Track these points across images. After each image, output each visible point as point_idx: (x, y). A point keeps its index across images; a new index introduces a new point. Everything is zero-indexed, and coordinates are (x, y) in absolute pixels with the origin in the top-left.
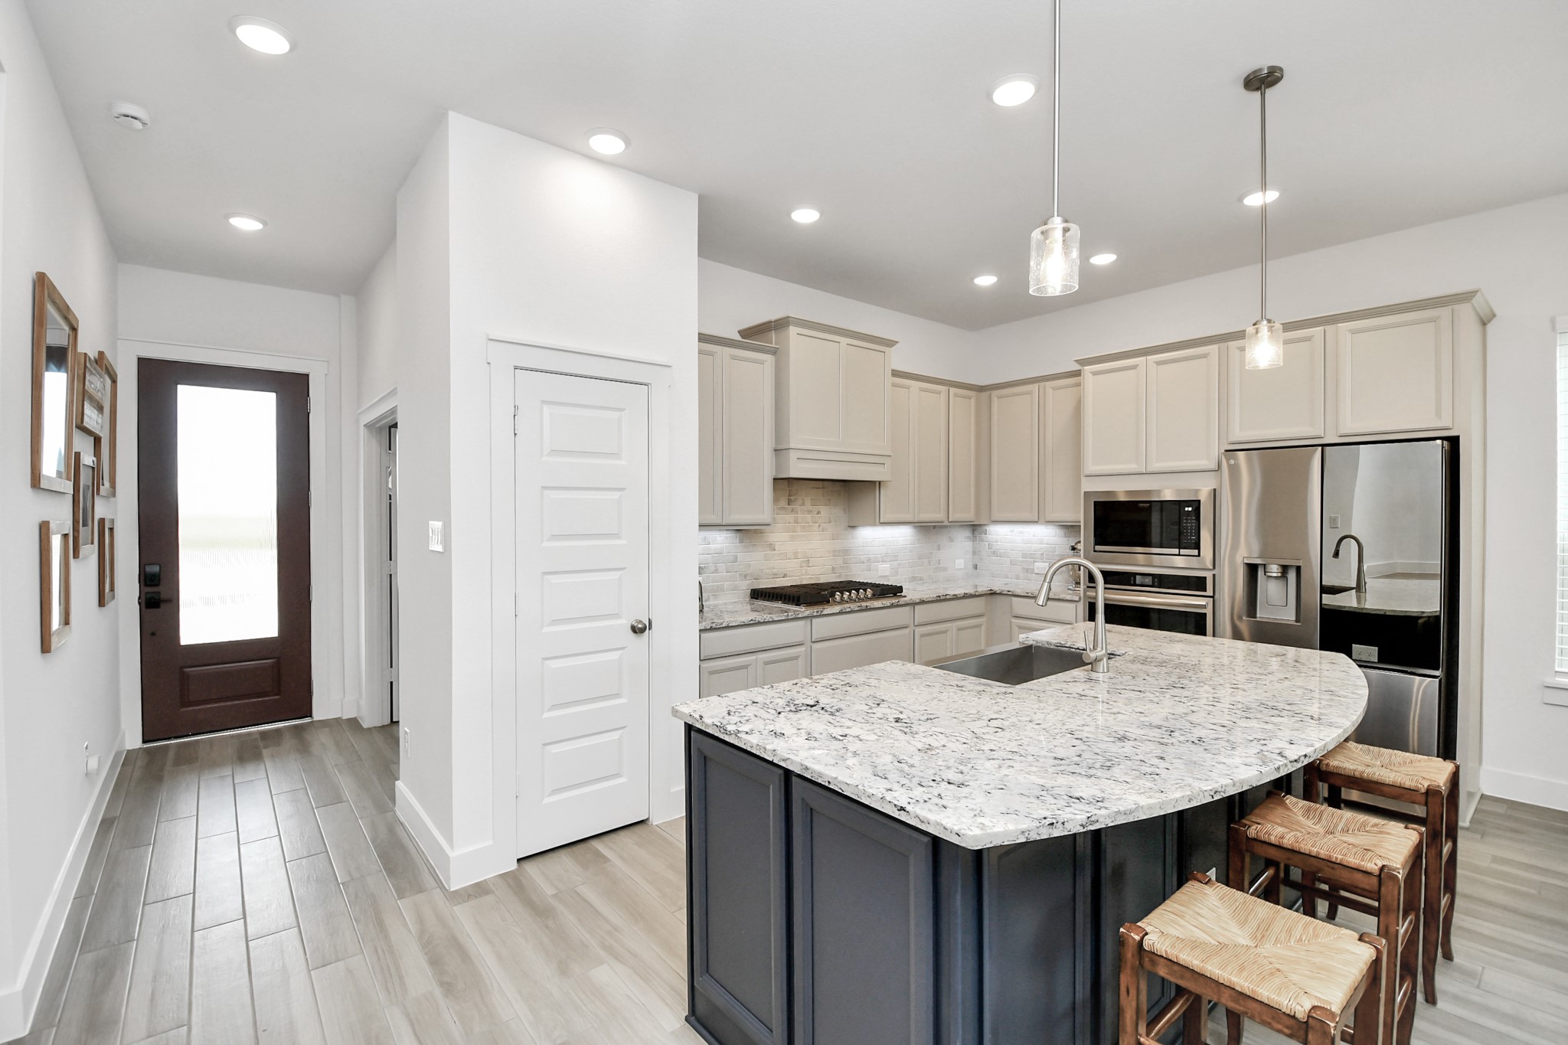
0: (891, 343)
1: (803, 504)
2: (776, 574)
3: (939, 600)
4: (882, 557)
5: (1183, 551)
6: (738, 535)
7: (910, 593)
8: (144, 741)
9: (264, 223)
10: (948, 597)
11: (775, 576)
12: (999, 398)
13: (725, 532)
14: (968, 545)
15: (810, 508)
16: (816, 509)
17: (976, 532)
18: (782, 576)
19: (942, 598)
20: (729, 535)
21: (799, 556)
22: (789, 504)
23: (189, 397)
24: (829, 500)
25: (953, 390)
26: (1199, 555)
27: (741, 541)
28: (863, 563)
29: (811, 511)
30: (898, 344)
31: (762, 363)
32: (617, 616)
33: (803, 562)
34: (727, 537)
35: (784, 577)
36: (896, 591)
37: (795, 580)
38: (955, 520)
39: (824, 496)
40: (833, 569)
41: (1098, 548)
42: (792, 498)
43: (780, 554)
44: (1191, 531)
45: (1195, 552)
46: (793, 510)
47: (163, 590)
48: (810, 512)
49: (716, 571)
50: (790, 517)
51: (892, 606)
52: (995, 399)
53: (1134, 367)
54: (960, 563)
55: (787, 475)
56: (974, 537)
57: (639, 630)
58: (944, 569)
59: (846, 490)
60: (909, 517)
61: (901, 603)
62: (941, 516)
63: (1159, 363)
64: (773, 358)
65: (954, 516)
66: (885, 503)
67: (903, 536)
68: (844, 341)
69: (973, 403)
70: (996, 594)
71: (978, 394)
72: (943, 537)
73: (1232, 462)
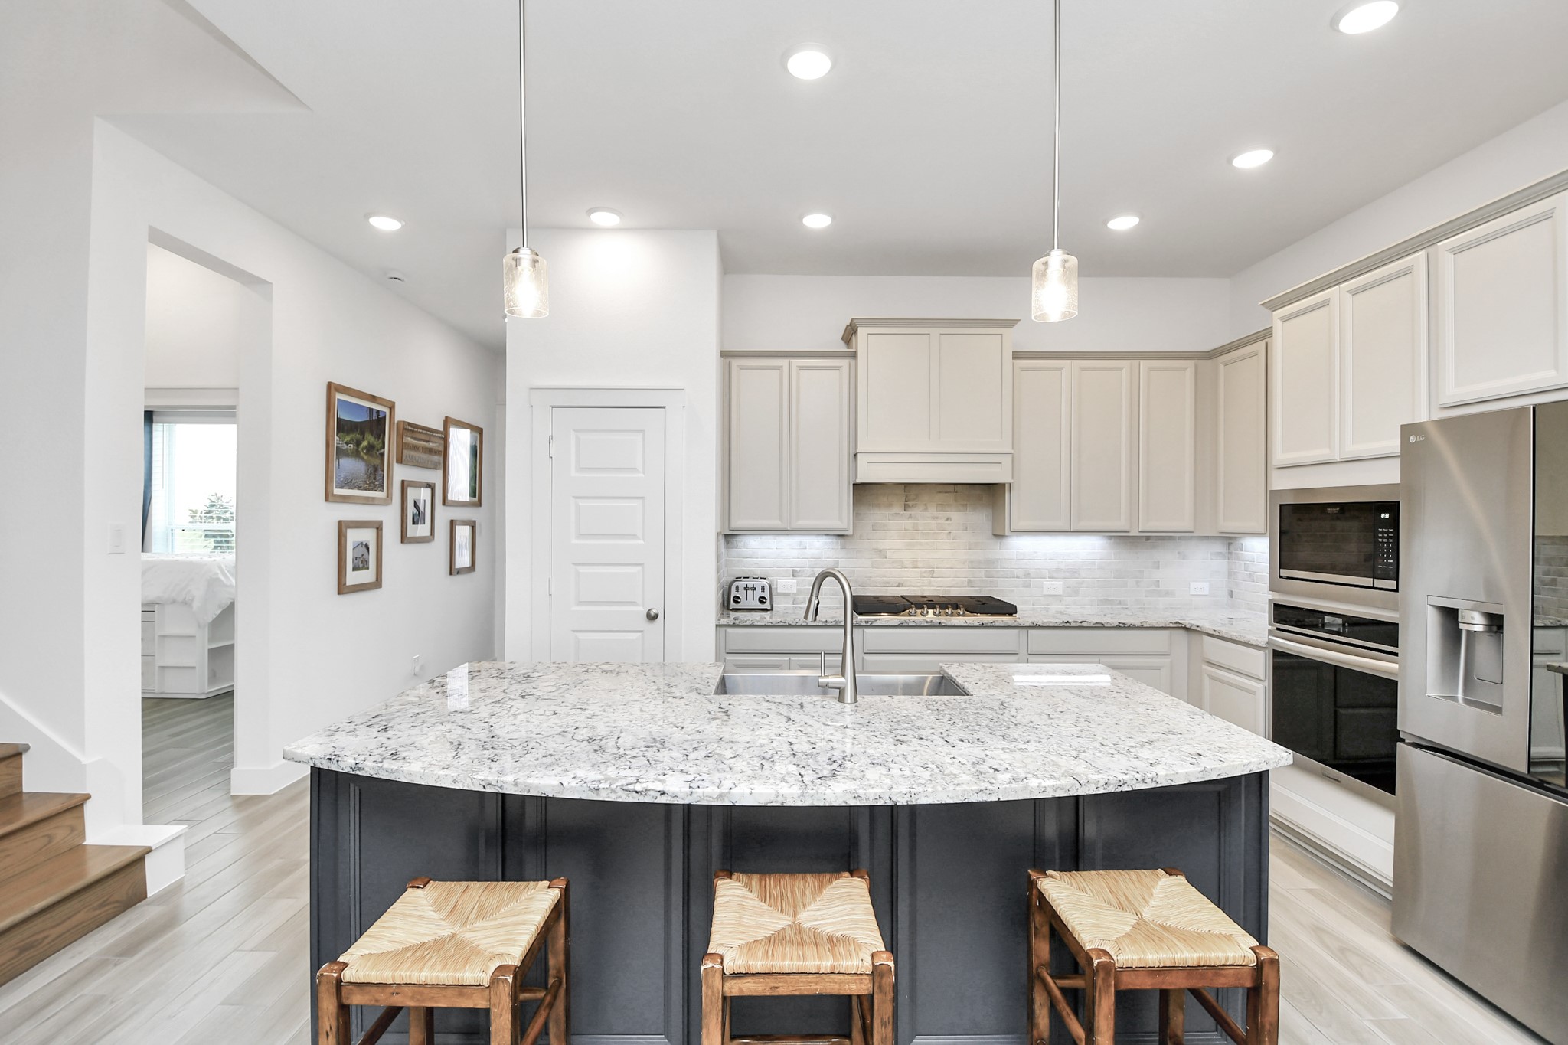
0: (1010, 323)
1: (926, 510)
2: (888, 583)
3: (1067, 626)
4: (1049, 573)
5: (1379, 583)
6: (840, 541)
7: (1024, 615)
10: (1084, 624)
11: (886, 584)
12: (1226, 366)
13: (824, 537)
14: (1220, 564)
15: (936, 514)
16: (943, 515)
17: (1232, 548)
18: (896, 585)
19: (1073, 624)
20: (829, 540)
21: (920, 565)
22: (905, 510)
25: (1144, 364)
26: (1397, 590)
27: (843, 547)
28: (1019, 578)
29: (937, 518)
30: (1020, 324)
31: (837, 368)
32: (634, 603)
33: (925, 572)
34: (826, 543)
35: (898, 586)
36: (1010, 610)
37: (914, 590)
39: (956, 500)
40: (970, 581)
41: (1285, 572)
42: (910, 503)
43: (893, 562)
44: (1388, 551)
45: (1392, 584)
46: (911, 516)
48: (935, 518)
50: (909, 524)
51: (982, 626)
52: (1222, 366)
53: (1326, 304)
54: (1200, 587)
55: (859, 481)
56: (1230, 553)
57: (652, 617)
58: (1167, 593)
59: (990, 494)
60: (1061, 525)
61: (997, 624)
62: (1121, 524)
63: (1355, 292)
64: (853, 361)
65: (1150, 524)
66: (1016, 508)
67: (1087, 549)
68: (935, 331)
69: (1189, 374)
70: (1186, 629)
71: (1201, 362)
72: (1165, 555)
73: (1412, 439)
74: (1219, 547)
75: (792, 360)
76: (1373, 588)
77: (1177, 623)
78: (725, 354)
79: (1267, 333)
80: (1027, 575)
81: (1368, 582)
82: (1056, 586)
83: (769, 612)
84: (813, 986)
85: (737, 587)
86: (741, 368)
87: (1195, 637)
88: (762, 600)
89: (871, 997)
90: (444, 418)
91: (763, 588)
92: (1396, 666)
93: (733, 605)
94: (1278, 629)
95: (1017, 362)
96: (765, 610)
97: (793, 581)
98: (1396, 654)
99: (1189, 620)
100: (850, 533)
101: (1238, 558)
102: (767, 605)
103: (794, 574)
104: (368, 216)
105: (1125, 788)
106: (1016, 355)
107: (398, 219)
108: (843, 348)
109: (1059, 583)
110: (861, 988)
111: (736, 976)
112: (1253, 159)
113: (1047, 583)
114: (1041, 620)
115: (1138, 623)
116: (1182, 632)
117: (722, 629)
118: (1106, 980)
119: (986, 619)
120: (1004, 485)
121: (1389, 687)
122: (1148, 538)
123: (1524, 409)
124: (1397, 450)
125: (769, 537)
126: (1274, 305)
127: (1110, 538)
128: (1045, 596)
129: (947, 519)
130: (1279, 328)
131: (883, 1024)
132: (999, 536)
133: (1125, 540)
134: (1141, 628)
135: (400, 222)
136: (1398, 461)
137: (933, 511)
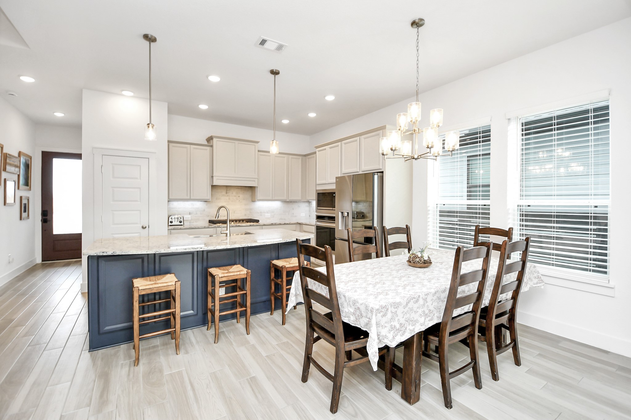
0: (257, 142)
1: (232, 194)
4: (267, 211)
6: (205, 203)
7: (261, 222)
8: (42, 261)
9: (64, 114)
10: (276, 224)
12: (308, 159)
14: (307, 209)
20: (202, 203)
21: (231, 210)
22: (226, 194)
23: (56, 162)
24: (244, 192)
25: (290, 156)
26: (335, 210)
27: (206, 205)
28: (258, 213)
30: (260, 143)
31: (206, 150)
32: (137, 223)
36: (257, 221)
38: (291, 199)
39: (241, 191)
41: (318, 208)
42: (228, 192)
44: (334, 202)
46: (228, 196)
47: (48, 218)
48: (235, 196)
49: (196, 214)
50: (226, 198)
51: (250, 226)
52: (307, 159)
53: (325, 149)
54: (303, 215)
55: (214, 184)
56: (309, 206)
57: (144, 228)
58: (295, 216)
59: (252, 189)
60: (270, 198)
61: (254, 225)
62: (285, 198)
63: (330, 148)
64: (211, 148)
65: (291, 198)
66: (259, 193)
67: (277, 205)
68: (237, 142)
69: (300, 160)
70: (300, 224)
71: (303, 157)
72: (295, 206)
73: (337, 180)
74: (307, 204)
75: (191, 146)
76: (332, 210)
77: (297, 222)
78: (169, 142)
79: (315, 153)
80: (261, 212)
81: (331, 209)
82: (268, 215)
83: (183, 226)
84: (236, 277)
85: (171, 218)
86: (173, 146)
87: (301, 225)
88: (181, 222)
89: (246, 278)
90: (19, 152)
91: (181, 218)
92: (335, 225)
93: (170, 224)
94: (317, 221)
95: (259, 153)
96: (182, 225)
97: (190, 216)
98: (335, 223)
99: (300, 222)
100: (210, 200)
101: (311, 207)
102: (182, 223)
103: (190, 214)
104: (19, 76)
105: (287, 241)
106: (259, 151)
107: (34, 78)
108: (206, 143)
109: (269, 214)
110: (244, 276)
111: (222, 277)
112: (312, 115)
113: (266, 214)
114: (266, 223)
115: (289, 223)
116: (299, 225)
117: (170, 230)
118: (285, 269)
119: (252, 224)
120: (255, 187)
121: (333, 229)
122: (291, 202)
123: (351, 175)
124: (335, 182)
125: (181, 202)
126: (317, 147)
127: (282, 202)
128: (266, 218)
129: (239, 197)
130: (317, 152)
131: (249, 282)
132: (253, 201)
133: (285, 202)
134: (290, 224)
135: (35, 80)
136: (335, 184)
137: (234, 193)
